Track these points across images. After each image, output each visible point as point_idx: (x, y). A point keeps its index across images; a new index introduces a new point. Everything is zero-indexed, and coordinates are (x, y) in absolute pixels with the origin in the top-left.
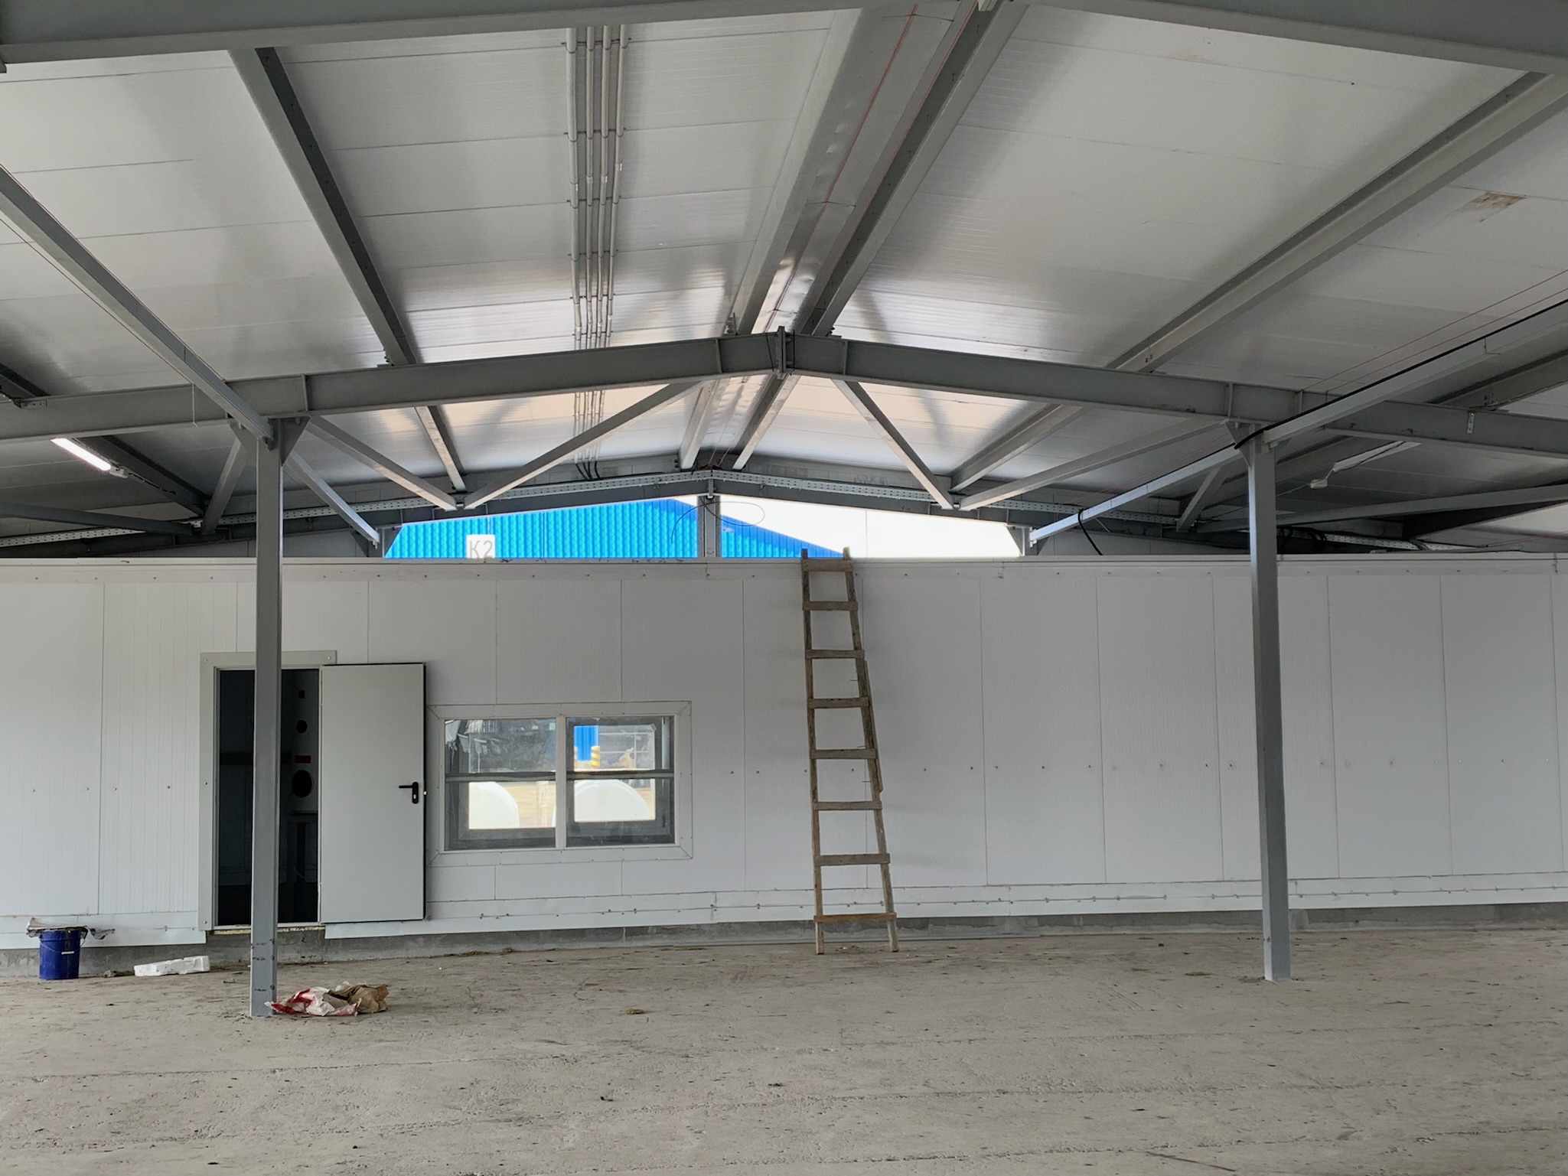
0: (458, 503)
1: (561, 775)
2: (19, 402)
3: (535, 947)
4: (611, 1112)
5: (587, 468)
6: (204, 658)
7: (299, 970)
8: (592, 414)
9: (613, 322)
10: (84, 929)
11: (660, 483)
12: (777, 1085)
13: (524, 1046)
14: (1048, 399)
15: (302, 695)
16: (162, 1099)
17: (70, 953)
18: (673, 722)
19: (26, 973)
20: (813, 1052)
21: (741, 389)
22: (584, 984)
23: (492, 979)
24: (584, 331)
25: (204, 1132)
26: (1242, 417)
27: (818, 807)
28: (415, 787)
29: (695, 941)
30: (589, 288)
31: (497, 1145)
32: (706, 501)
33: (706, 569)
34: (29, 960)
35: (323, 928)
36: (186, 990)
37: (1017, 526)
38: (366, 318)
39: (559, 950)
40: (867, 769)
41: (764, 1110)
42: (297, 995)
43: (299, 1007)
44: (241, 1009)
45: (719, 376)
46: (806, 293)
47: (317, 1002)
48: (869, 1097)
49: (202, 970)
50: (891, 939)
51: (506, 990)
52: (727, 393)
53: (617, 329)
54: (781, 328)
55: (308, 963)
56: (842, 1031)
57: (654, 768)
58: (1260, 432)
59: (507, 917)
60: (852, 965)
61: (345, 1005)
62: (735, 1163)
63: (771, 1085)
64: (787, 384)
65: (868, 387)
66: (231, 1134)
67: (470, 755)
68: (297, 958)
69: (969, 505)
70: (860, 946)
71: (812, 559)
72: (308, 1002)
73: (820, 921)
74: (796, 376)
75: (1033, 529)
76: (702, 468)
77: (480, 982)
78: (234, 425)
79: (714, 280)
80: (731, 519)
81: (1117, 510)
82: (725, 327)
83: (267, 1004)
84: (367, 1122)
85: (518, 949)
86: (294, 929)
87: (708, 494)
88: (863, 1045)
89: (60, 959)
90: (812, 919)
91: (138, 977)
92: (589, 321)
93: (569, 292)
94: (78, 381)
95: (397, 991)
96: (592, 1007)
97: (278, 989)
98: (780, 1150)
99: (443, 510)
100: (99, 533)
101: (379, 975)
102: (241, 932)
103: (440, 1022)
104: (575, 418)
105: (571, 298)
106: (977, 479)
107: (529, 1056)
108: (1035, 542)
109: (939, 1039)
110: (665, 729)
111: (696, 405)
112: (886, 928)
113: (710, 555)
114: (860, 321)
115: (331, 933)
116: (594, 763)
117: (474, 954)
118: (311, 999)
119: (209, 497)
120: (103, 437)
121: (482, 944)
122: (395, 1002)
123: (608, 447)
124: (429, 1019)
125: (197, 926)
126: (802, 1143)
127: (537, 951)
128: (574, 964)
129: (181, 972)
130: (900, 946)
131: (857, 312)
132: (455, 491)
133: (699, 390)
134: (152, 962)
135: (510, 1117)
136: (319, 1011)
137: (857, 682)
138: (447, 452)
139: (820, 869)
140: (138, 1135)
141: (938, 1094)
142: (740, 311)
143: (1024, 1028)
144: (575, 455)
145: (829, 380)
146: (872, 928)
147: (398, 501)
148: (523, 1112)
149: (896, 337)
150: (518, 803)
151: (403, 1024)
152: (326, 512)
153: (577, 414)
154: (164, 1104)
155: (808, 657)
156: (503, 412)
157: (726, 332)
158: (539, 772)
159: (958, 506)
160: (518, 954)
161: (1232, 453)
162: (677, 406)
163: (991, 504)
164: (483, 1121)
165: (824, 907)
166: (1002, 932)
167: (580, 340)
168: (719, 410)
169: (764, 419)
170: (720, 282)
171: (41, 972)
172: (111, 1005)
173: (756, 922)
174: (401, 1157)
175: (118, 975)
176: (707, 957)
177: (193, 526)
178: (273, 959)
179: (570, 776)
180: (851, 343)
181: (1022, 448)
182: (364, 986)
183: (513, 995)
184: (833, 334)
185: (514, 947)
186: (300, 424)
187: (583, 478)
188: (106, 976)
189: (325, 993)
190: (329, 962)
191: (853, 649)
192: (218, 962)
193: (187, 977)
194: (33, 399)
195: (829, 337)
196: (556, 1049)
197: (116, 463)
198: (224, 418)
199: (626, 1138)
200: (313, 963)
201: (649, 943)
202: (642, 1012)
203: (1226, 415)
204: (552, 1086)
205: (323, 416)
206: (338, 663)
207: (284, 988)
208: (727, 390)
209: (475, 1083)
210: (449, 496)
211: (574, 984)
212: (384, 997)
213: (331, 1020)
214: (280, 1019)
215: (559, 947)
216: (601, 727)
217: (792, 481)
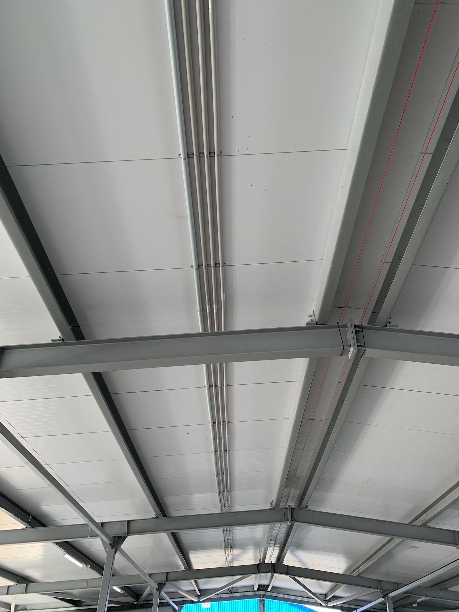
0: (198, 599)
5: (231, 589)
11: (249, 595)
26: (383, 590)
45: (257, 574)
54: (272, 562)
58: (387, 594)
69: (330, 604)
74: (277, 574)
76: (260, 590)
87: (261, 598)
99: (194, 601)
106: (331, 597)
119: (141, 596)
142: (261, 557)
147: (183, 598)
157: (259, 563)
159: (326, 604)
161: (382, 599)
163: (337, 605)
177: (134, 604)
180: (288, 566)
184: (283, 564)
186: (164, 584)
203: (379, 589)
205: (169, 583)
208: (262, 576)
210: (196, 597)
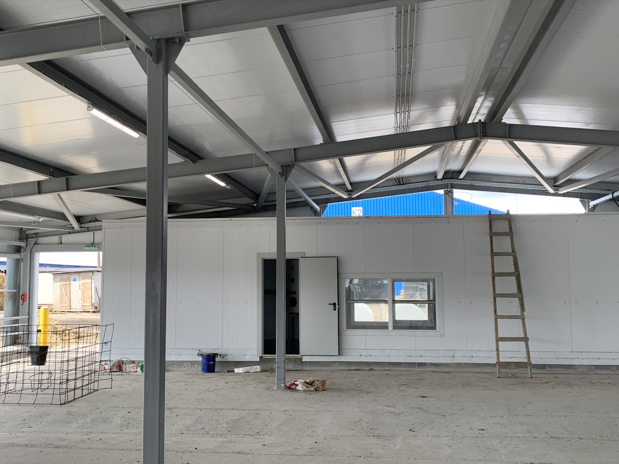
0: (349, 195)
1: (390, 301)
2: (194, 162)
3: (382, 369)
4: (414, 436)
5: (399, 180)
6: (258, 255)
7: (293, 372)
8: (401, 159)
9: (410, 122)
10: (217, 354)
11: (428, 185)
12: (482, 430)
13: (379, 407)
14: (598, 145)
15: (293, 268)
16: (245, 419)
17: (212, 363)
18: (435, 281)
19: (197, 370)
20: (497, 417)
21: (463, 146)
22: (401, 384)
23: (365, 380)
24: (398, 126)
25: (261, 433)
27: (497, 317)
28: (334, 304)
29: (446, 369)
30: (400, 109)
31: (369, 446)
32: (448, 192)
33: (448, 220)
34: (198, 365)
35: (302, 357)
36: (253, 378)
37: (584, 200)
38: (316, 126)
39: (391, 370)
40: (518, 301)
41: (477, 439)
42: (293, 382)
43: (294, 387)
44: (273, 387)
45: (453, 141)
46: (490, 105)
47: (300, 385)
48: (522, 437)
49: (258, 371)
50: (530, 373)
51: (371, 385)
52: (457, 148)
53: (411, 125)
54: (480, 120)
55: (296, 370)
56: (509, 409)
57: (427, 300)
59: (370, 356)
60: (512, 383)
61: (310, 387)
62: (466, 460)
63: (480, 430)
64: (482, 143)
65: (517, 143)
66: (270, 434)
67: (355, 293)
68: (292, 368)
69: (562, 192)
70: (516, 375)
71: (494, 215)
72: (297, 385)
73: (498, 364)
74: (486, 140)
75: (591, 201)
76: (446, 179)
77: (361, 381)
78: (268, 168)
79: (452, 102)
80: (457, 199)
82: (456, 121)
83: (282, 385)
84: (320, 433)
85: (374, 369)
86: (291, 357)
87: (448, 189)
88: (518, 416)
89: (209, 365)
90: (495, 363)
91: (236, 373)
92: (401, 122)
93: (393, 111)
94: (214, 153)
95: (329, 383)
96: (405, 394)
97: (286, 380)
98: (485, 456)
99: (343, 198)
100: (221, 209)
101: (322, 376)
102: (272, 357)
103: (346, 396)
104: (394, 161)
105: (393, 113)
106: (565, 180)
107: (381, 411)
108: (592, 206)
109: (552, 415)
110: (431, 284)
111: (443, 153)
112: (528, 368)
113: (449, 214)
114: (513, 116)
115: (305, 359)
116: (402, 296)
117: (358, 370)
118: (298, 384)
119: (259, 195)
120: (223, 174)
121: (361, 366)
122: (329, 387)
123: (408, 171)
124: (342, 394)
125: (256, 354)
126: (493, 454)
127: (382, 370)
128: (397, 376)
129: (251, 372)
130: (534, 376)
131: (513, 112)
132: (347, 190)
133: (445, 147)
134: (241, 367)
135: (374, 435)
136: (301, 389)
137: (513, 266)
138: (345, 175)
139: (498, 343)
140: (237, 432)
141: (552, 438)
142: (462, 115)
143: (590, 412)
144: (394, 175)
145: (501, 141)
146: (521, 368)
147: (327, 195)
148: (379, 433)
149: (529, 121)
150: (373, 312)
151: (332, 395)
152: (301, 200)
153: (395, 159)
154: (246, 421)
155: (492, 255)
156: (366, 159)
157: (456, 123)
158: (381, 300)
159: (557, 191)
160: (375, 371)
162: (436, 154)
163: (572, 190)
164: (364, 436)
165: (500, 358)
166: (579, 371)
167: (397, 130)
168: (453, 155)
169: (472, 158)
170: (454, 103)
171: (202, 370)
172: (227, 383)
173: (471, 363)
174: (333, 447)
175: (229, 372)
176: (451, 376)
177: (254, 206)
178: (284, 368)
179: (394, 302)
180: (510, 125)
181: (586, 166)
182: (317, 380)
183: (373, 387)
184: (502, 122)
185: (374, 368)
186: (292, 167)
187: (397, 184)
188: (224, 372)
189: (303, 382)
190: (304, 370)
191: (511, 252)
192: (264, 368)
193: (253, 373)
194: (198, 161)
195: (500, 123)
196: (392, 409)
197: (227, 183)
198: (265, 165)
199: (420, 446)
200: (298, 370)
201: (427, 369)
202: (425, 397)
204: (391, 424)
205: (300, 164)
206: (306, 257)
207: (288, 379)
208: (456, 147)
209: (360, 421)
210: (345, 192)
211: (398, 384)
212: (325, 385)
213: (305, 392)
214: (287, 391)
215: (391, 369)
216: (405, 283)
217: (484, 183)
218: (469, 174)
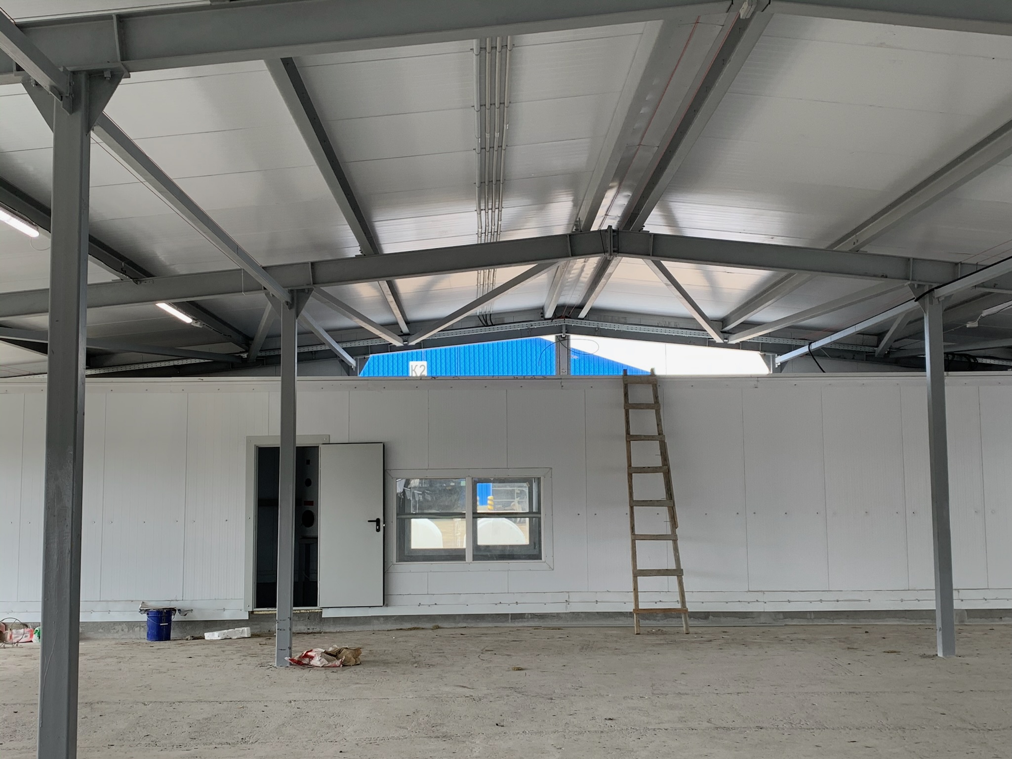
0: (404, 341)
1: (470, 515)
2: (137, 281)
3: (453, 625)
4: (503, 734)
5: (485, 318)
6: (249, 439)
7: (306, 637)
8: (488, 284)
9: (502, 225)
10: (174, 610)
11: (531, 327)
12: (610, 719)
13: (447, 689)
14: (787, 270)
15: (308, 462)
16: (221, 718)
17: (165, 624)
18: (540, 481)
19: (138, 636)
20: (634, 698)
21: (584, 266)
22: (484, 650)
23: (426, 646)
24: (483, 232)
25: (247, 739)
26: (919, 281)
27: (635, 538)
28: (378, 521)
29: (556, 624)
30: (487, 204)
31: (430, 753)
32: (561, 339)
33: (561, 383)
34: (140, 629)
35: (321, 610)
36: (236, 649)
37: (767, 354)
38: (349, 226)
39: (468, 627)
40: (668, 513)
41: (602, 735)
42: (305, 653)
43: (306, 661)
44: (270, 662)
45: (569, 258)
46: (626, 204)
47: (317, 658)
48: (671, 729)
49: (246, 636)
50: (684, 625)
51: (435, 653)
52: (575, 269)
53: (504, 230)
54: (610, 227)
55: (311, 633)
56: (653, 685)
57: (528, 511)
58: (931, 290)
59: (436, 606)
60: (659, 642)
61: (334, 660)
63: (606, 719)
64: (613, 263)
65: (667, 264)
66: (263, 741)
67: (412, 502)
68: (304, 629)
69: (734, 340)
70: (665, 629)
71: (631, 376)
72: (311, 658)
73: (637, 612)
74: (620, 258)
75: (778, 355)
76: (559, 318)
77: (419, 647)
78: (267, 295)
79: (567, 197)
80: (577, 350)
81: (835, 342)
82: (573, 227)
83: (286, 658)
84: (348, 736)
85: (442, 626)
86: (303, 611)
87: (562, 334)
88: (667, 694)
89: (159, 628)
90: (632, 611)
91: (207, 640)
92: (487, 225)
93: (474, 207)
94: (172, 267)
95: (367, 652)
96: (490, 665)
97: (293, 649)
99: (395, 345)
100: (185, 362)
101: (355, 641)
102: (271, 612)
103: (394, 672)
104: (478, 286)
105: (475, 210)
106: (740, 323)
107: (450, 696)
108: (779, 364)
109: (717, 692)
110: (534, 486)
111: (555, 277)
112: (681, 617)
113: (564, 374)
114: (661, 221)
115: (326, 614)
116: (490, 507)
117: (415, 628)
118: (313, 656)
119: (252, 339)
120: (185, 301)
121: (419, 622)
122: (366, 659)
123: (498, 305)
124: (387, 670)
125: (243, 608)
127: (454, 628)
128: (478, 637)
129: (233, 638)
130: (691, 630)
131: (660, 215)
132: (402, 334)
133: (557, 267)
134: (216, 631)
135: (439, 735)
136: (318, 664)
137: (660, 456)
138: (398, 309)
139: (637, 578)
140: (207, 740)
141: (717, 728)
142: (583, 217)
143: (774, 685)
144: (477, 310)
145: (641, 260)
146: (672, 617)
147: (367, 340)
148: (447, 732)
149: (685, 231)
150: (441, 532)
151: (371, 673)
152: (323, 348)
154: (222, 721)
155: (628, 439)
156: (433, 283)
157: (574, 230)
158: (455, 513)
159: (727, 341)
160: (443, 629)
161: (913, 304)
162: (543, 278)
163: (750, 339)
164: (421, 737)
165: (640, 603)
166: (759, 622)
167: (481, 237)
168: (569, 280)
169: (599, 286)
170: (571, 198)
171: (148, 636)
172: (190, 657)
173: (595, 612)
175: (194, 638)
176: (563, 634)
177: (242, 357)
178: (290, 630)
179: (475, 516)
180: (655, 235)
181: (769, 302)
182: (346, 648)
183: (439, 656)
184: (644, 230)
186: (308, 293)
187: (483, 325)
188: (187, 639)
189: (322, 652)
190: (325, 633)
191: (657, 434)
192: (256, 631)
193: (237, 640)
194: (143, 279)
195: (641, 232)
196: (468, 692)
197: (195, 318)
198: (261, 290)
199: (512, 750)
200: (315, 633)
201: (526, 624)
202: (522, 669)
203: (908, 279)
204: (466, 716)
205: (323, 288)
206: (330, 443)
207: (297, 649)
208: (573, 267)
209: (416, 712)
210: (399, 337)
211: (478, 650)
212: (358, 655)
213: (325, 669)
214: (294, 668)
216: (494, 484)
217: (616, 325)
218: (593, 310)
